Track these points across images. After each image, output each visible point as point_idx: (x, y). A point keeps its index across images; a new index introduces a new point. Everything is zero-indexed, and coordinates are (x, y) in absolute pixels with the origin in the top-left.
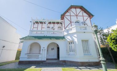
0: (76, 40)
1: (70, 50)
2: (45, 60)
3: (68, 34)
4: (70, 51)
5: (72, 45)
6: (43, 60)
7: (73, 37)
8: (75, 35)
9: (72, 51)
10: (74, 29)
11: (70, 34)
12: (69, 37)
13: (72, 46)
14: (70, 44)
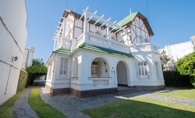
0: (151, 61)
1: (140, 72)
2: (117, 87)
3: (140, 53)
4: (140, 74)
5: (142, 66)
6: (114, 87)
7: (147, 57)
8: (150, 55)
9: (143, 74)
10: (148, 47)
11: (143, 52)
12: (140, 56)
13: (143, 68)
14: (139, 65)
